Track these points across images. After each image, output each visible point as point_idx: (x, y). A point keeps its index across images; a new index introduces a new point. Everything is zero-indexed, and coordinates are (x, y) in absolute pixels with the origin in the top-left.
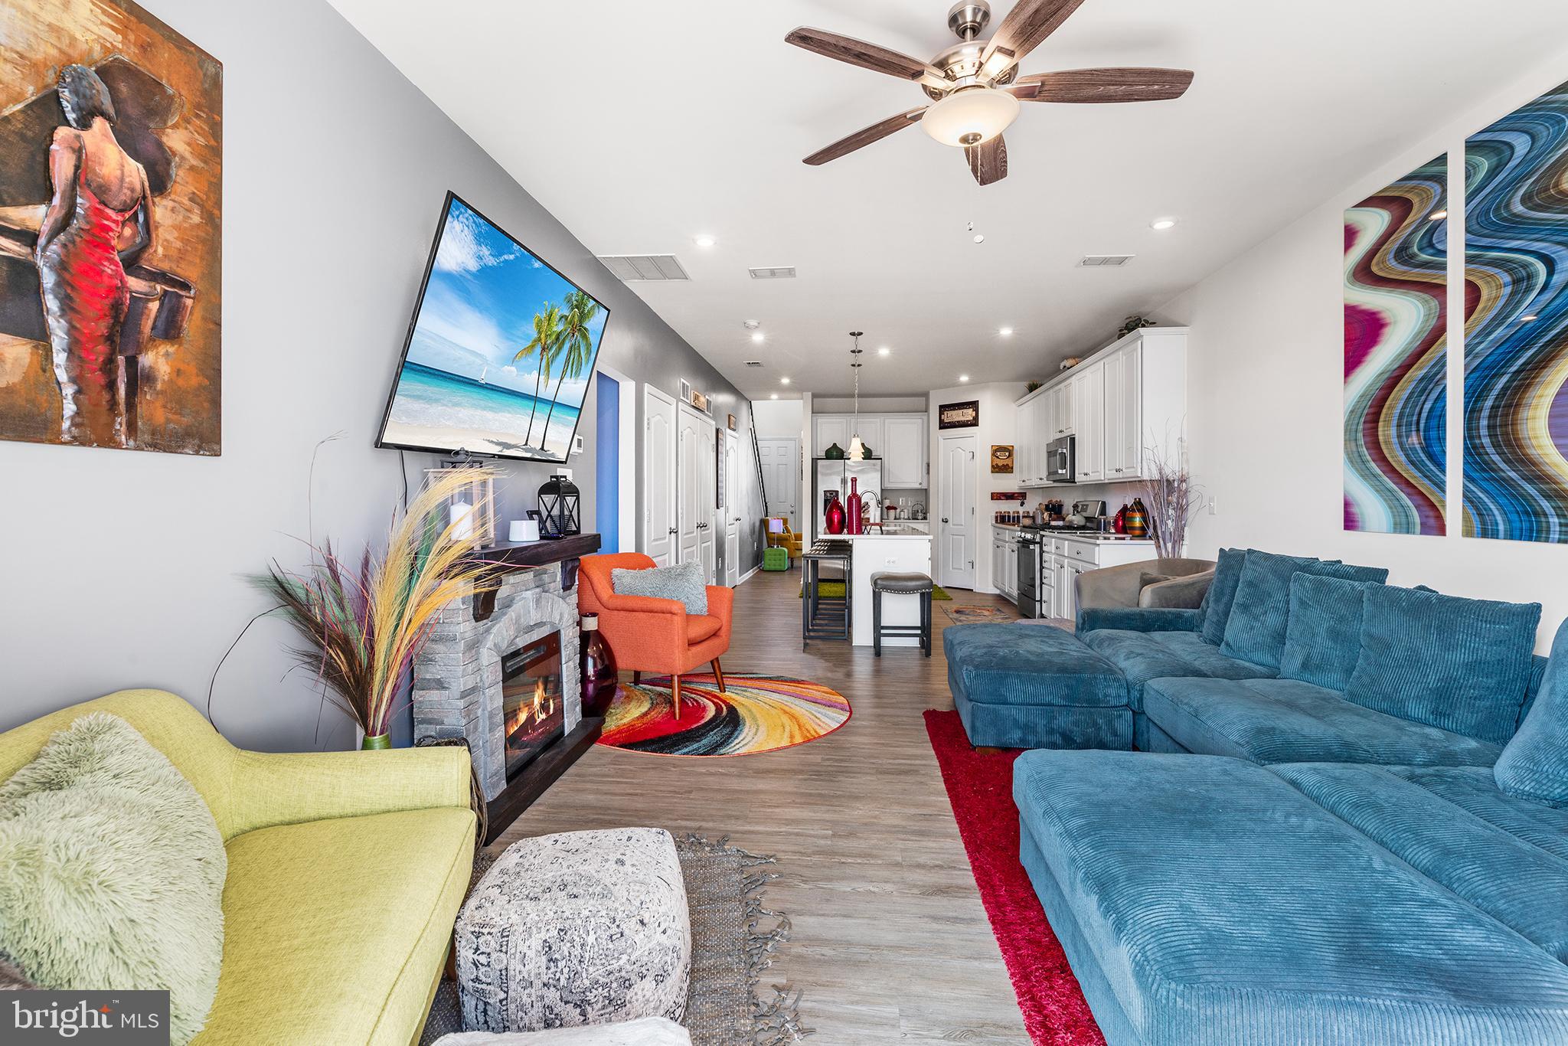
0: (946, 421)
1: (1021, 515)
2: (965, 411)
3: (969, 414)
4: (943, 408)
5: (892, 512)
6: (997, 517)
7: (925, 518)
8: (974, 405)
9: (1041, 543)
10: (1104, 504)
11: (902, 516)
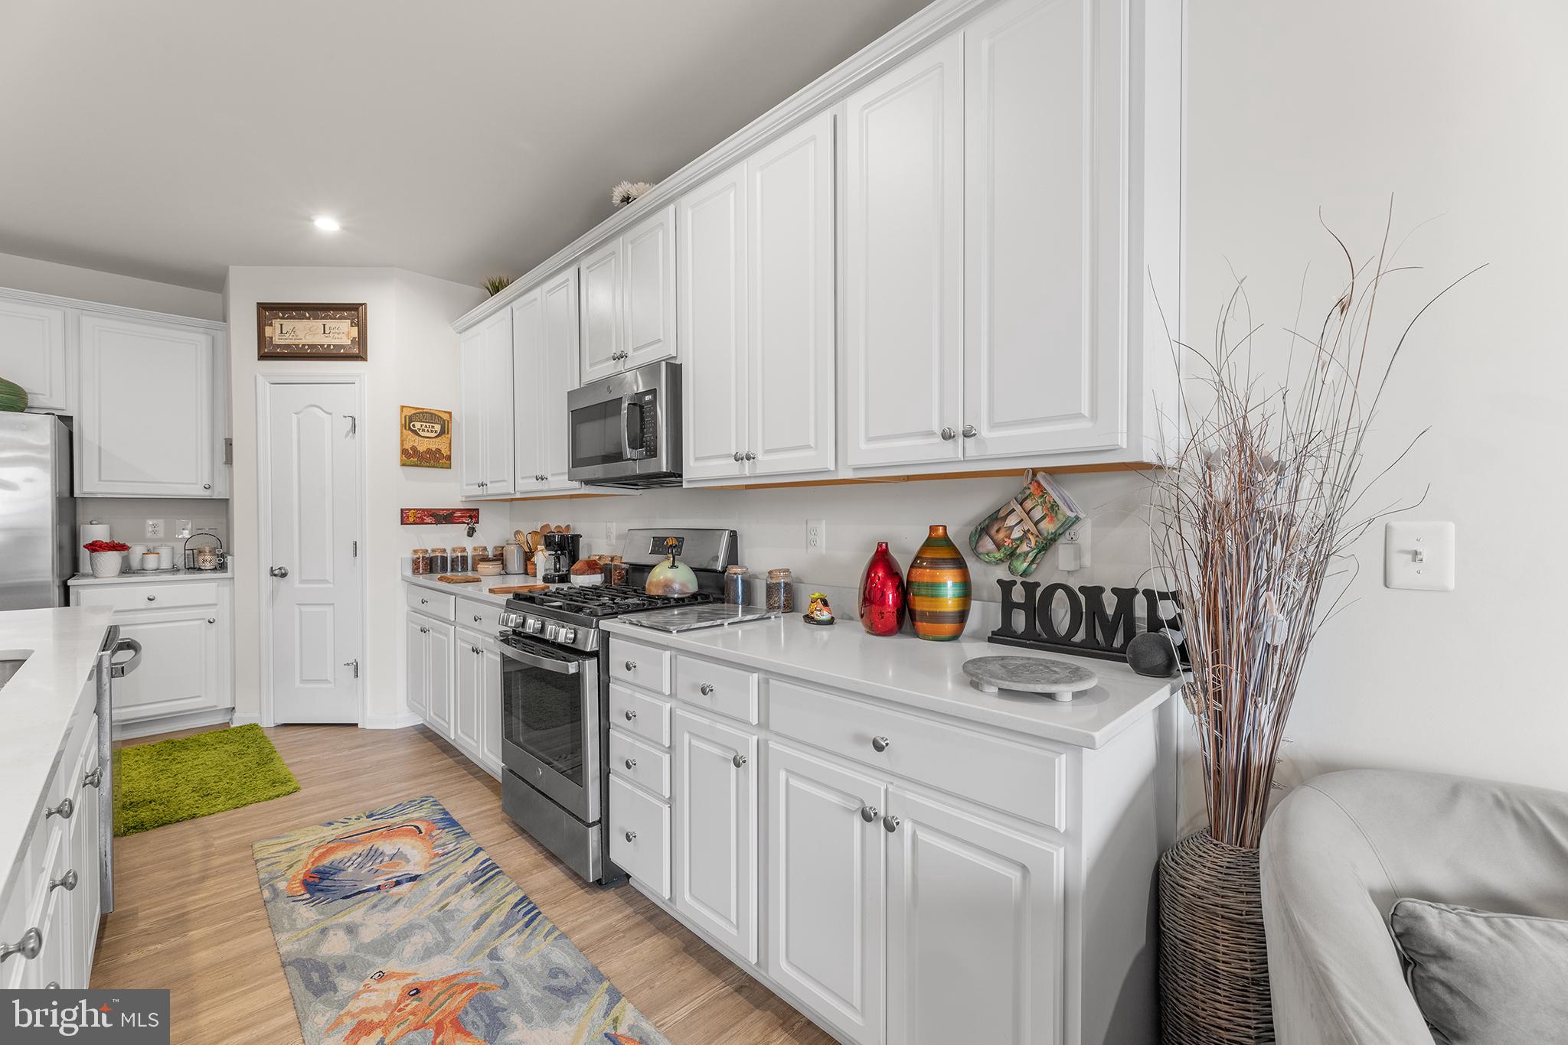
0: (277, 341)
1: (470, 553)
2: (330, 323)
3: (341, 333)
4: (268, 311)
5: (110, 561)
6: (416, 562)
7: (222, 567)
8: (354, 311)
9: (602, 656)
10: (733, 535)
11: (151, 562)
